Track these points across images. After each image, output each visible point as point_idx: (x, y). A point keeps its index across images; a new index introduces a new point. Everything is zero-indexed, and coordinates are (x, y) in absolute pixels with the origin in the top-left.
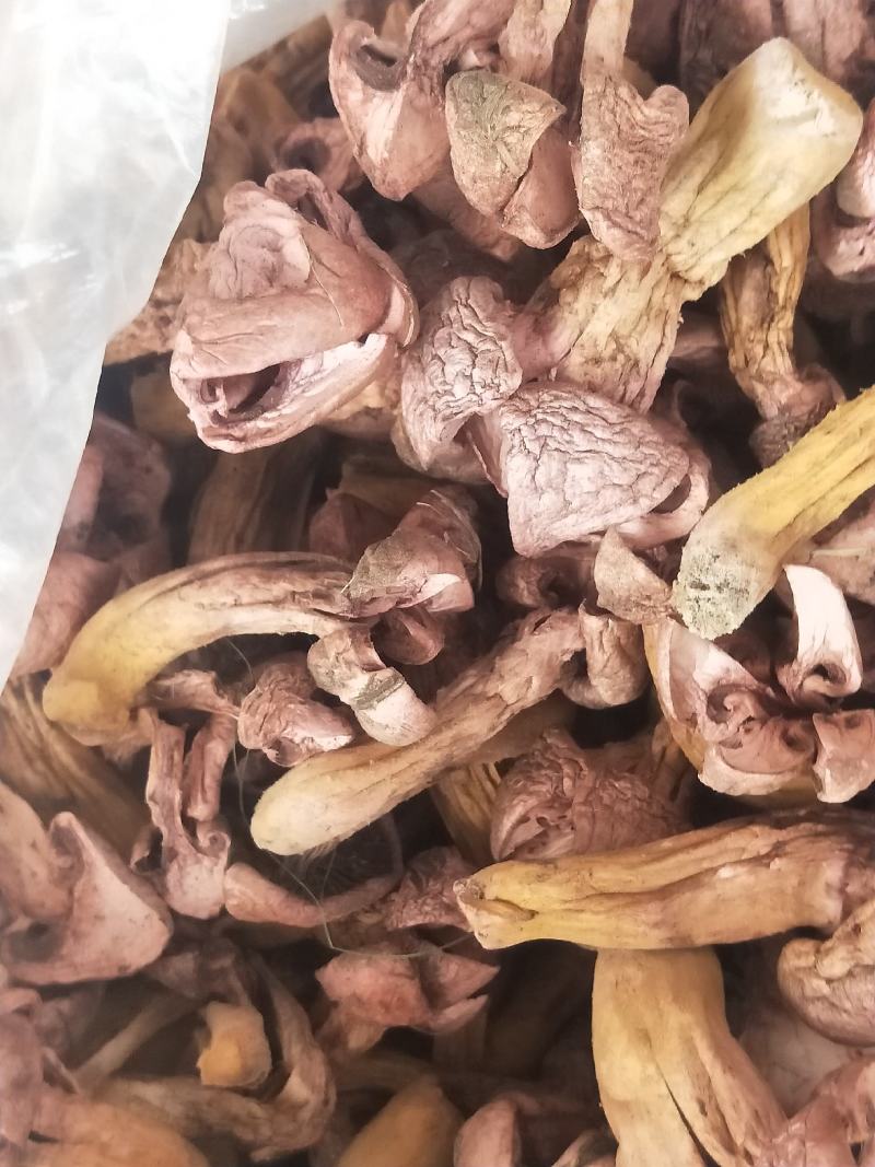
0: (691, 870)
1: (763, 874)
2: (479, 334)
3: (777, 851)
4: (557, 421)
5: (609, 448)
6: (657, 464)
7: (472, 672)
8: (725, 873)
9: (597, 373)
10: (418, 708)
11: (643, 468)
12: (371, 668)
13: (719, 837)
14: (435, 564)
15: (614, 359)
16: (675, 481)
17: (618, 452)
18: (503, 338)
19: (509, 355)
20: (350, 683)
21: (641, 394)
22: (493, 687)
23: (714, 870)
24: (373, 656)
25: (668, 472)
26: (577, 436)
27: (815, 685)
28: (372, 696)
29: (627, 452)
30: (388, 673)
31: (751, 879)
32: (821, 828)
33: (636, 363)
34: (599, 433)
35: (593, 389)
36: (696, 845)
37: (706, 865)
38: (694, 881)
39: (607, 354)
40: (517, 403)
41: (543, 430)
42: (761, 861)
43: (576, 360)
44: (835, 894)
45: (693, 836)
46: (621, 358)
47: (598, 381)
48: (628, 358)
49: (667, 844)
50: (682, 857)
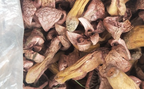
0: (82, 63)
1: (92, 60)
2: (28, 5)
3: (92, 56)
4: (43, 12)
5: (51, 13)
6: (58, 13)
7: (47, 50)
8: (87, 62)
9: (46, 5)
10: (41, 56)
11: (56, 14)
12: (33, 53)
13: (85, 58)
14: (36, 37)
15: (47, 2)
16: (61, 14)
17: (52, 13)
18: (32, 4)
19: (33, 6)
20: (31, 56)
21: (53, 6)
22: (50, 51)
23: (86, 62)
24: (33, 51)
25: (60, 14)
26: (46, 13)
27: (89, 33)
28: (34, 57)
29: (53, 13)
30: (35, 53)
31: (91, 61)
32: (97, 51)
33: (51, 2)
34: (49, 12)
35: (46, 7)
36: (82, 60)
37: (84, 62)
38: (83, 64)
39: (46, 2)
40: (37, 12)
41: (41, 14)
42: (91, 58)
43: (43, 4)
44: (102, 59)
45: (81, 59)
46: (48, 2)
47: (47, 6)
48: (49, 2)
49: (78, 61)
50: (81, 62)
